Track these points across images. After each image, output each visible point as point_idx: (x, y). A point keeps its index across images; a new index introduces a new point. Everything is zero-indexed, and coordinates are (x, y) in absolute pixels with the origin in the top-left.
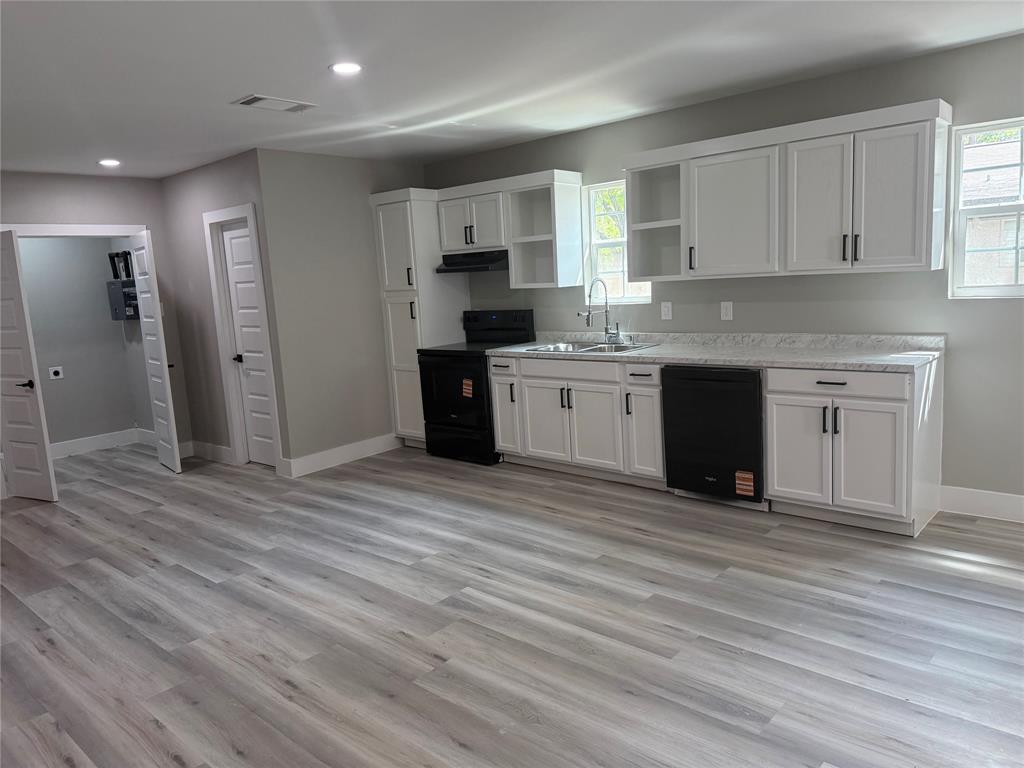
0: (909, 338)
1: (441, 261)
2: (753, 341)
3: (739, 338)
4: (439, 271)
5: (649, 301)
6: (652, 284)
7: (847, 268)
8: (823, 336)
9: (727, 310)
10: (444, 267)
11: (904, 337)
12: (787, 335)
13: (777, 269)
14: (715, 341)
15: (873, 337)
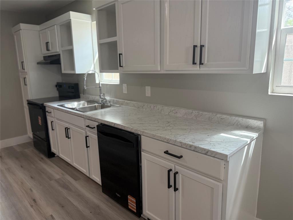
0: (240, 119)
1: (42, 59)
2: (158, 109)
3: (152, 107)
4: (38, 63)
5: (119, 84)
6: (120, 74)
7: (196, 70)
8: (191, 111)
9: (148, 90)
10: (44, 61)
11: (237, 118)
12: (173, 109)
13: (159, 69)
14: (143, 107)
15: (219, 115)
